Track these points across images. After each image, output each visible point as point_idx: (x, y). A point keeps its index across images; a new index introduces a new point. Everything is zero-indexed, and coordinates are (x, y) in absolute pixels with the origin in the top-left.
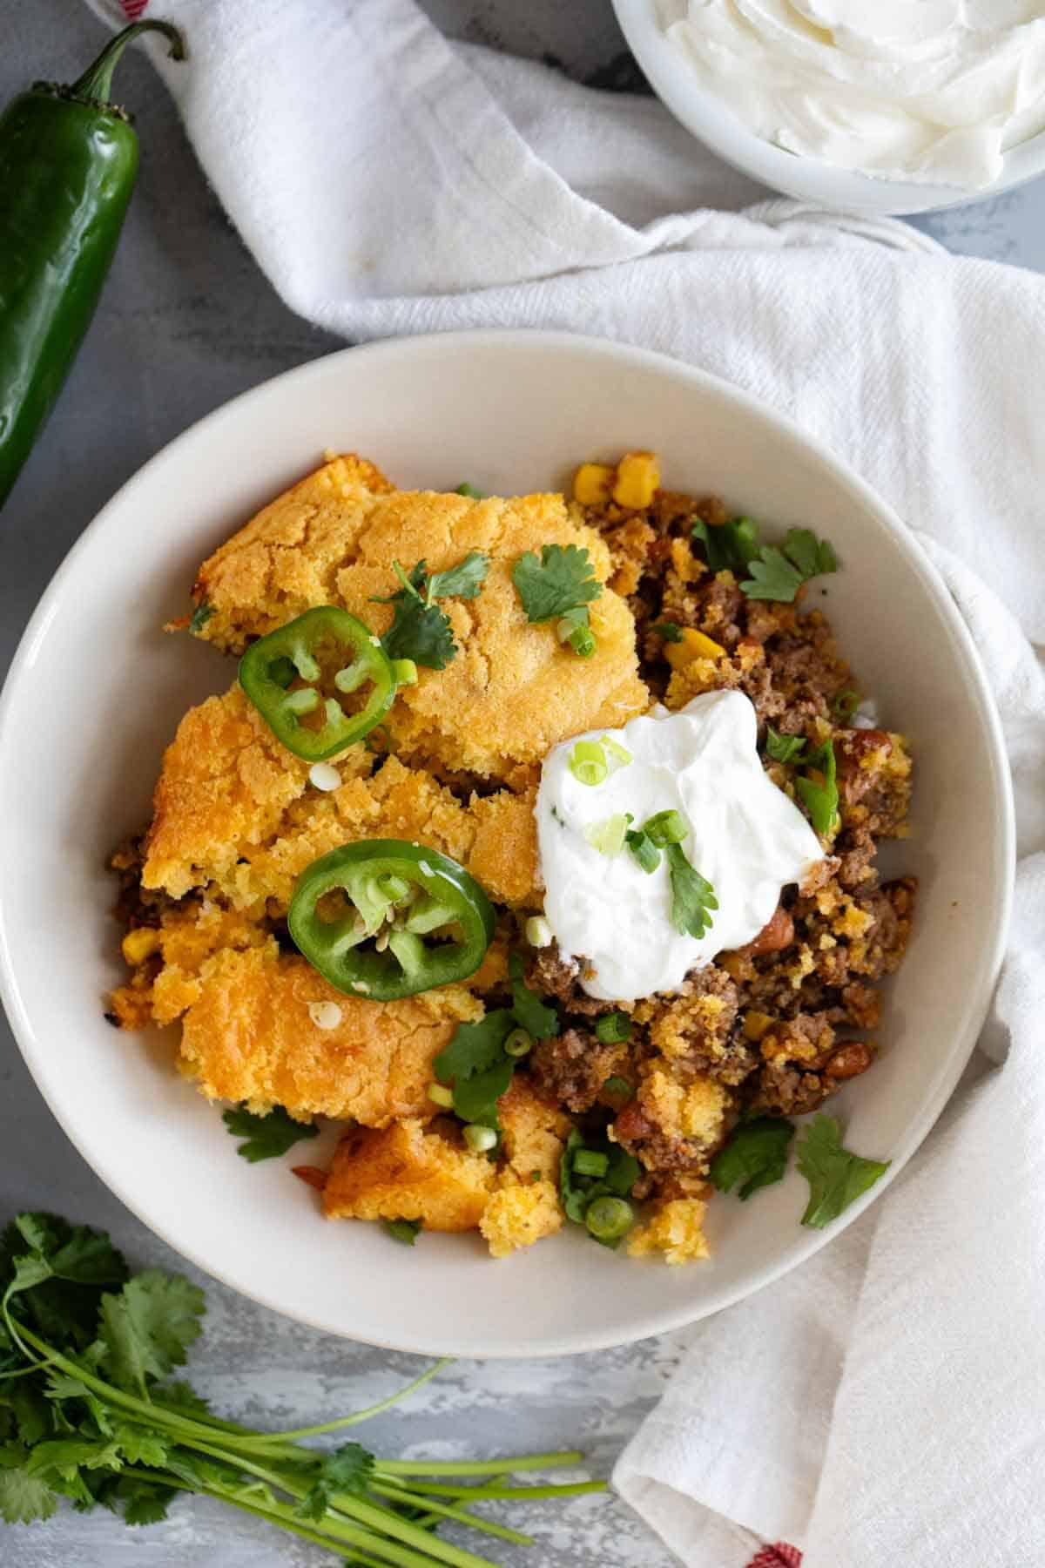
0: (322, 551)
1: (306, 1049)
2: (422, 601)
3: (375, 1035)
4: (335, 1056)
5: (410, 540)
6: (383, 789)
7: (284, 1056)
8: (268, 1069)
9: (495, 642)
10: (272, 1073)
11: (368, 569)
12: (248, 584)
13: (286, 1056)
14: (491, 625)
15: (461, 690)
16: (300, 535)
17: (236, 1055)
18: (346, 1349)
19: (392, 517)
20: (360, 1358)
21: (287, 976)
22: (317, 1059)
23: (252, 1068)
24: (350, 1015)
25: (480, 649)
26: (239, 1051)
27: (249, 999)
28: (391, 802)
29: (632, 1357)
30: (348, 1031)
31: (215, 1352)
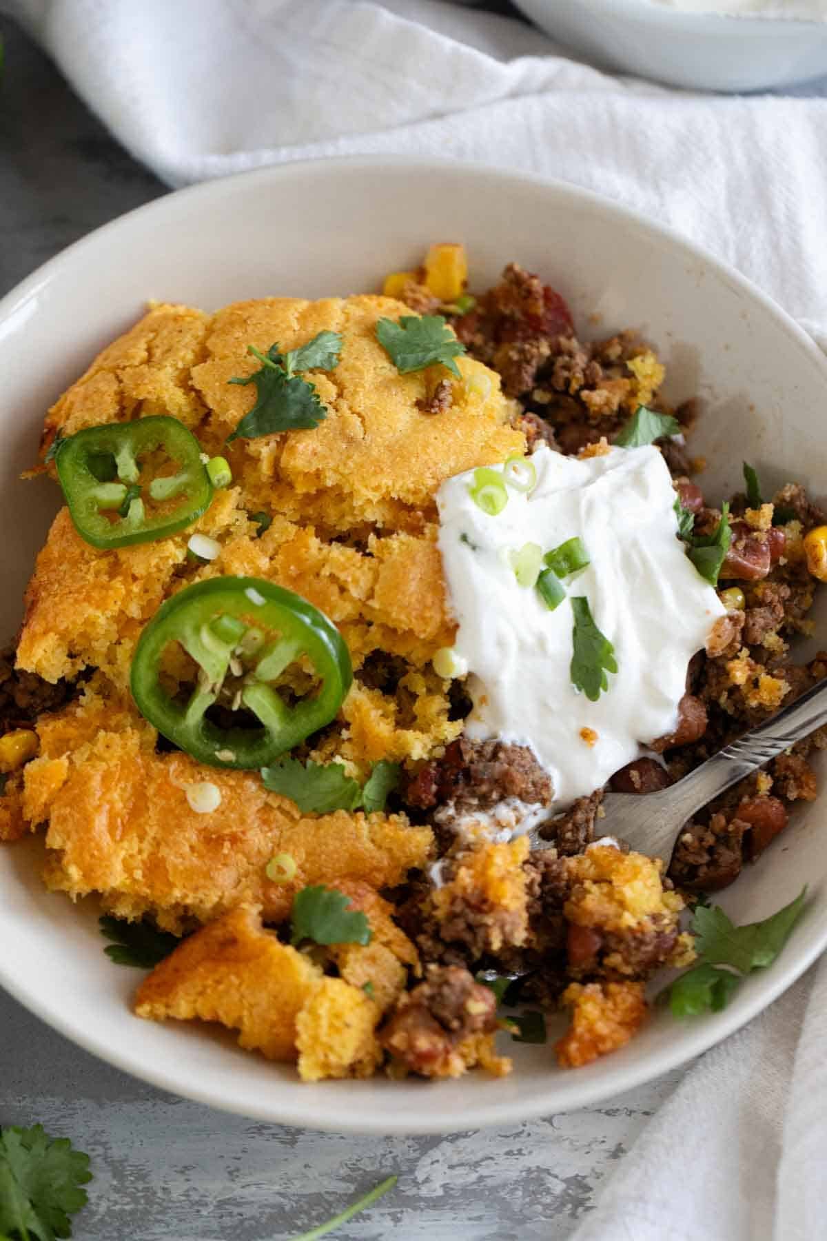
0: (170, 359)
1: (181, 835)
2: (283, 372)
3: (256, 825)
4: (212, 843)
5: (257, 332)
6: (271, 548)
7: (157, 843)
8: (139, 857)
9: (364, 400)
10: (143, 862)
11: (220, 362)
12: (100, 404)
13: (158, 844)
14: (356, 386)
15: (339, 442)
16: (145, 354)
17: (106, 840)
18: (248, 1211)
19: (234, 318)
20: (264, 1220)
21: (166, 763)
22: (192, 848)
23: (123, 854)
24: (229, 802)
25: (350, 408)
26: (108, 837)
27: (122, 784)
28: (280, 557)
29: (563, 1204)
30: (227, 818)
31: (102, 1220)
